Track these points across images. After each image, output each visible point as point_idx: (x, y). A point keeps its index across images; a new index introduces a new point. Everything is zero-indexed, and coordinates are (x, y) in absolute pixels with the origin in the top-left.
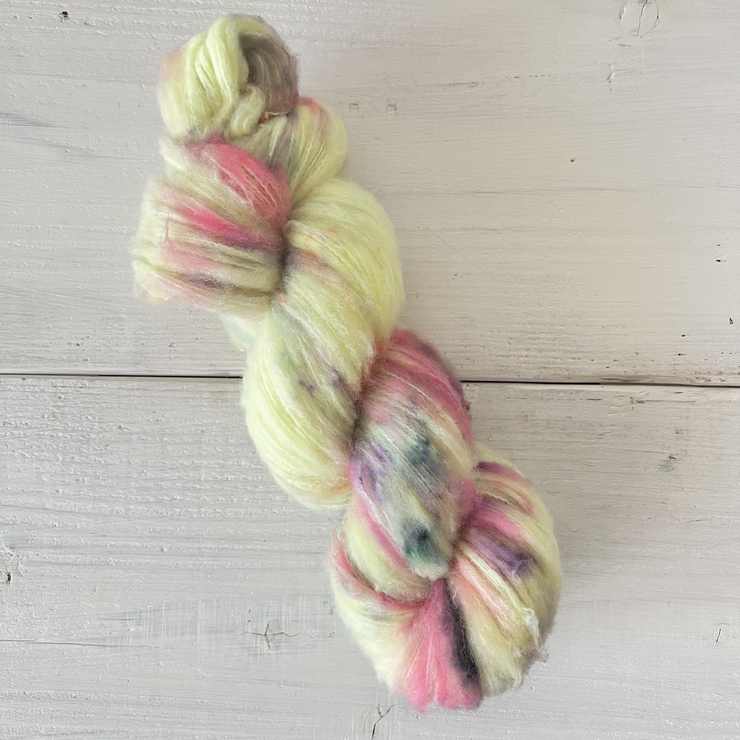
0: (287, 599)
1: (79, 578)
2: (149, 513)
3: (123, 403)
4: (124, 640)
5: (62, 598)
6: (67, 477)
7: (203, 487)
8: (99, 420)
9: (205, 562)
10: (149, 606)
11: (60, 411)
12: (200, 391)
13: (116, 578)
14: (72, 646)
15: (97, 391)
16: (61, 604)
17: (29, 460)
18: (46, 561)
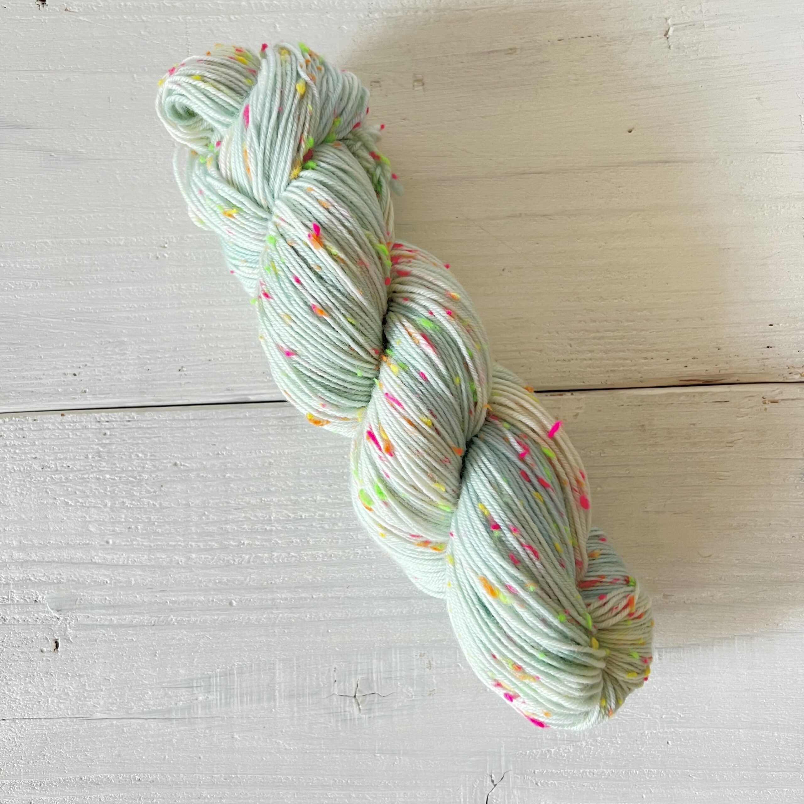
0: (377, 654)
1: (136, 641)
2: (214, 560)
3: (177, 436)
4: (192, 711)
5: (118, 666)
6: (117, 525)
7: (274, 528)
8: (152, 458)
9: (281, 615)
10: (218, 670)
11: (106, 450)
12: (265, 417)
13: (180, 640)
14: (132, 720)
15: (147, 425)
16: (117, 672)
17: (73, 508)
18: (98, 623)
